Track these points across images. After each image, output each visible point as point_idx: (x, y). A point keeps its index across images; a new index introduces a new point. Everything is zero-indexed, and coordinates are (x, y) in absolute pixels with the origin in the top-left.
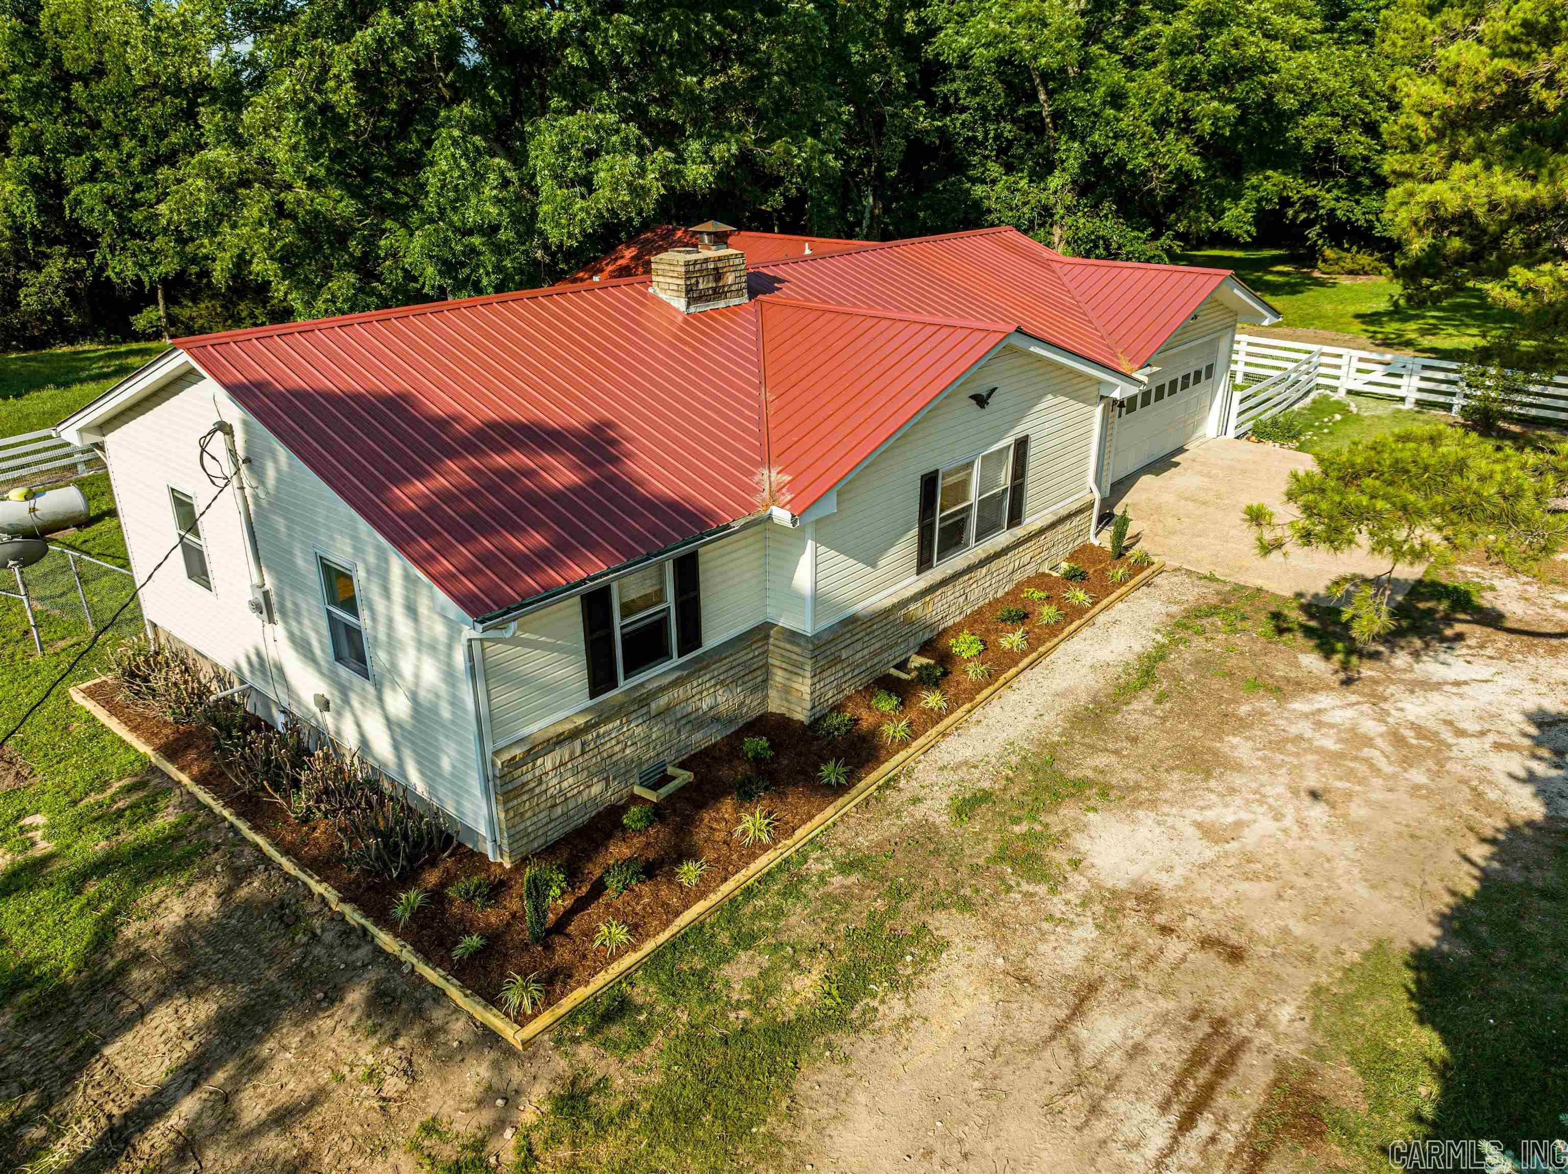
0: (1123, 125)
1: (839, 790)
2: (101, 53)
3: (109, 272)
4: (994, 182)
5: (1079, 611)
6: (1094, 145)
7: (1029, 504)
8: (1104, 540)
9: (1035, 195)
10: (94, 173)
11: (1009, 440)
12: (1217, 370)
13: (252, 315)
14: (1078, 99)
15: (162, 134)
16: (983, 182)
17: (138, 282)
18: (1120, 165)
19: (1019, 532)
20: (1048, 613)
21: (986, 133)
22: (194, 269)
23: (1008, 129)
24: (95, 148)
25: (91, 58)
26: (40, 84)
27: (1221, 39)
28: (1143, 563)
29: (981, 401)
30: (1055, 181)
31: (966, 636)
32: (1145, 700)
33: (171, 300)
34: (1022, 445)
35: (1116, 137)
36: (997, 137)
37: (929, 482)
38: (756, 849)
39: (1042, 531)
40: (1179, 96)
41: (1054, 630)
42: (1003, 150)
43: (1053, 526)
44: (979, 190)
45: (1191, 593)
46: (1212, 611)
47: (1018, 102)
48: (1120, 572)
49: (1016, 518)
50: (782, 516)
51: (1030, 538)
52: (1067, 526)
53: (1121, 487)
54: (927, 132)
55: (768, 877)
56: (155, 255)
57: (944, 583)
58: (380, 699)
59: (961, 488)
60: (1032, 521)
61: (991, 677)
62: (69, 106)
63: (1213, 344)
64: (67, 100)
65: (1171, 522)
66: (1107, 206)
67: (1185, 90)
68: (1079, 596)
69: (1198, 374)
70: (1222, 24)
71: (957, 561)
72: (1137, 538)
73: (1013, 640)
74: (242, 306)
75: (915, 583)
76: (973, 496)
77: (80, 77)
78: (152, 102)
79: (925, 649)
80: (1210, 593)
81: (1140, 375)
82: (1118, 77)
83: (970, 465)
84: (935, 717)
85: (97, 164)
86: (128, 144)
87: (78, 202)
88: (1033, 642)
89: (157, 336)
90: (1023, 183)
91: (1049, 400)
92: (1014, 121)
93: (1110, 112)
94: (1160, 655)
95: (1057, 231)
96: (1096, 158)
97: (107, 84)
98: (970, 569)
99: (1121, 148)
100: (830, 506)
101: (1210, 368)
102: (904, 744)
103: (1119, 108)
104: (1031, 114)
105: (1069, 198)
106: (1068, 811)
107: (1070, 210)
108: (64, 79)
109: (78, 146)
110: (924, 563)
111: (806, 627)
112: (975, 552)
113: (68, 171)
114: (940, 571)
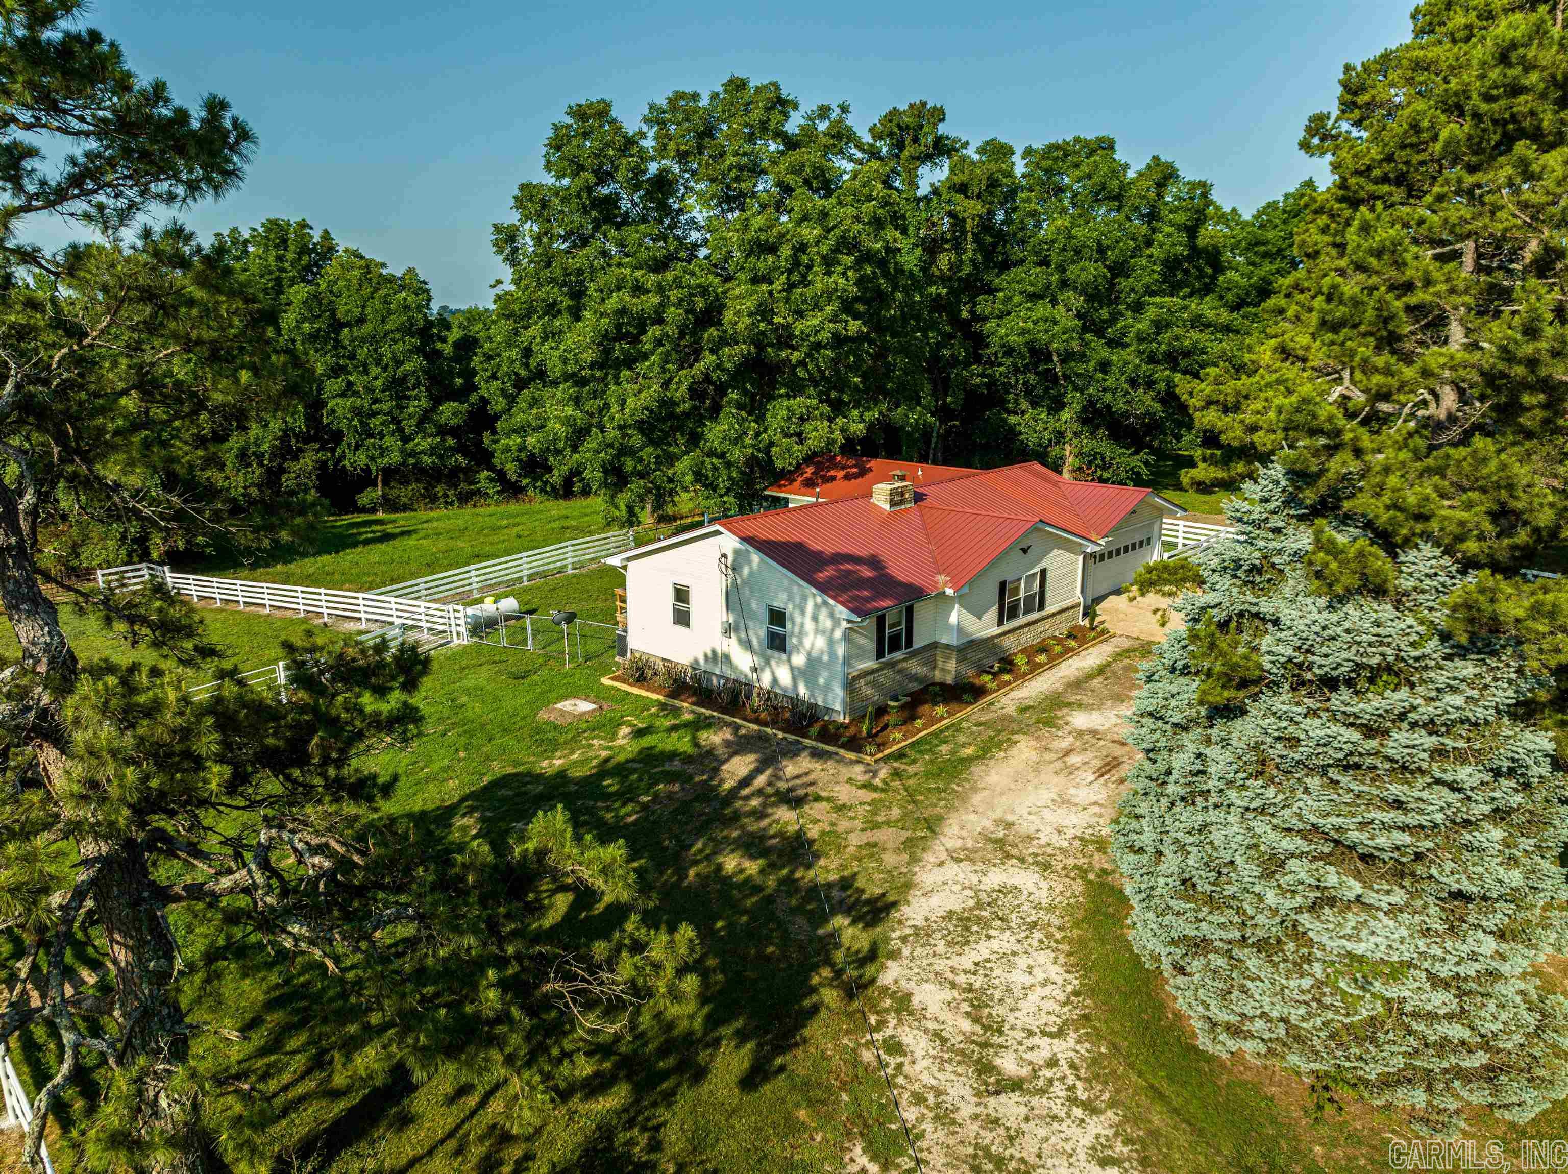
0: (1108, 383)
1: (971, 703)
2: (364, 307)
3: (346, 463)
4: (1023, 413)
5: (1073, 650)
6: (1090, 395)
7: (1048, 602)
8: (1086, 623)
9: (1052, 424)
10: (349, 390)
11: (1037, 569)
12: (1153, 541)
13: (446, 496)
14: (1080, 368)
15: (399, 363)
16: (1015, 413)
17: (367, 470)
18: (1108, 407)
19: (1043, 613)
20: (1057, 649)
21: (1017, 381)
22: (412, 461)
23: (1032, 378)
24: (350, 374)
25: (357, 312)
26: (319, 330)
27: (1167, 336)
28: (1105, 632)
29: (1025, 551)
30: (1065, 415)
31: (1019, 656)
32: (1100, 679)
33: (385, 483)
34: (1043, 572)
35: (1105, 390)
36: (1025, 383)
37: (1003, 585)
38: (942, 718)
39: (1054, 615)
40: (1144, 367)
41: (1061, 655)
42: (1029, 391)
43: (1060, 612)
44: (1013, 419)
45: (1127, 644)
46: (1135, 650)
47: (1039, 361)
48: (1093, 634)
49: (1042, 607)
50: (950, 592)
51: (1048, 617)
52: (1067, 614)
53: (1098, 600)
54: (978, 385)
55: (947, 728)
56: (383, 451)
57: (1009, 632)
58: (789, 660)
59: (1016, 590)
60: (1049, 609)
61: (1031, 671)
62: (338, 344)
63: (1150, 525)
64: (336, 340)
65: (1122, 616)
66: (1101, 432)
67: (1148, 363)
68: (1073, 643)
69: (1141, 543)
70: (1168, 325)
71: (1015, 623)
72: (1102, 622)
73: (1042, 658)
74: (439, 488)
75: (995, 631)
76: (1022, 594)
77: (348, 324)
78: (395, 342)
79: (1001, 660)
80: (1136, 644)
81: (1102, 542)
82: (1105, 353)
83: (1019, 579)
84: (1008, 683)
85: (350, 384)
86: (375, 370)
87: (333, 411)
88: (1051, 659)
89: (374, 510)
90: (1043, 416)
91: (1056, 552)
92: (1036, 374)
93: (1099, 375)
94: (1108, 664)
95: (1068, 448)
96: (1092, 404)
97: (367, 329)
98: (1021, 627)
99: (1108, 398)
100: (966, 590)
101: (1149, 540)
102: (995, 691)
103: (1105, 372)
104: (1049, 370)
105: (1076, 426)
106: (1065, 711)
107: (1077, 434)
108: (337, 325)
109: (336, 371)
110: (1000, 623)
111: (955, 642)
112: (1022, 620)
113: (327, 389)
114: (1007, 626)
